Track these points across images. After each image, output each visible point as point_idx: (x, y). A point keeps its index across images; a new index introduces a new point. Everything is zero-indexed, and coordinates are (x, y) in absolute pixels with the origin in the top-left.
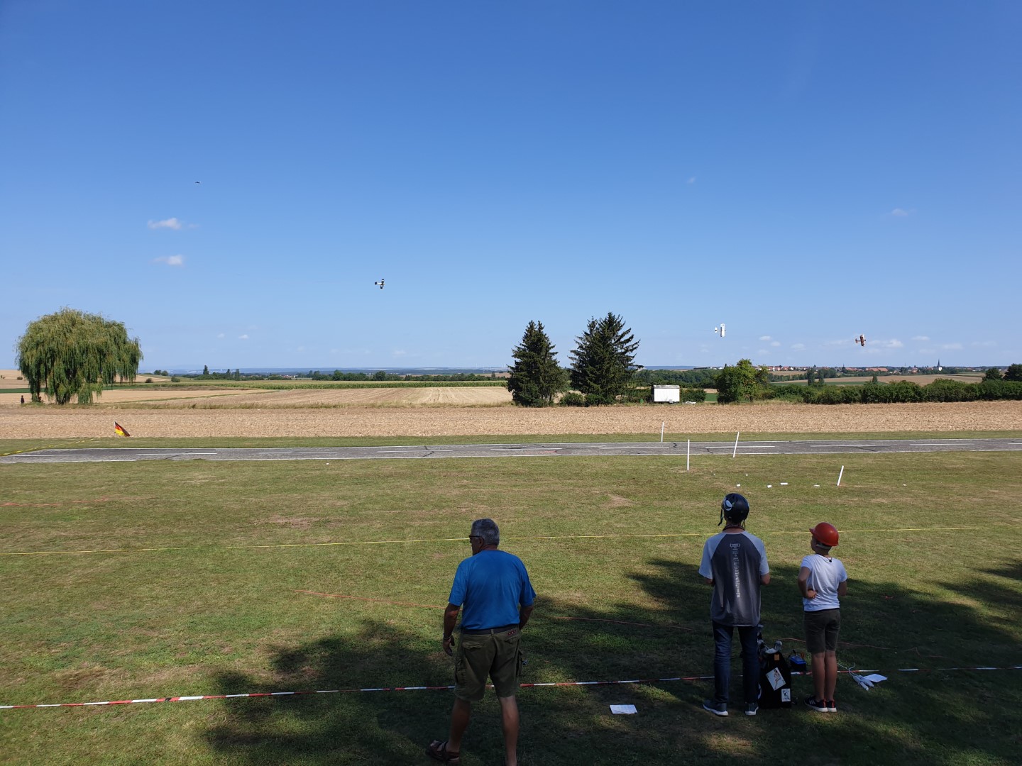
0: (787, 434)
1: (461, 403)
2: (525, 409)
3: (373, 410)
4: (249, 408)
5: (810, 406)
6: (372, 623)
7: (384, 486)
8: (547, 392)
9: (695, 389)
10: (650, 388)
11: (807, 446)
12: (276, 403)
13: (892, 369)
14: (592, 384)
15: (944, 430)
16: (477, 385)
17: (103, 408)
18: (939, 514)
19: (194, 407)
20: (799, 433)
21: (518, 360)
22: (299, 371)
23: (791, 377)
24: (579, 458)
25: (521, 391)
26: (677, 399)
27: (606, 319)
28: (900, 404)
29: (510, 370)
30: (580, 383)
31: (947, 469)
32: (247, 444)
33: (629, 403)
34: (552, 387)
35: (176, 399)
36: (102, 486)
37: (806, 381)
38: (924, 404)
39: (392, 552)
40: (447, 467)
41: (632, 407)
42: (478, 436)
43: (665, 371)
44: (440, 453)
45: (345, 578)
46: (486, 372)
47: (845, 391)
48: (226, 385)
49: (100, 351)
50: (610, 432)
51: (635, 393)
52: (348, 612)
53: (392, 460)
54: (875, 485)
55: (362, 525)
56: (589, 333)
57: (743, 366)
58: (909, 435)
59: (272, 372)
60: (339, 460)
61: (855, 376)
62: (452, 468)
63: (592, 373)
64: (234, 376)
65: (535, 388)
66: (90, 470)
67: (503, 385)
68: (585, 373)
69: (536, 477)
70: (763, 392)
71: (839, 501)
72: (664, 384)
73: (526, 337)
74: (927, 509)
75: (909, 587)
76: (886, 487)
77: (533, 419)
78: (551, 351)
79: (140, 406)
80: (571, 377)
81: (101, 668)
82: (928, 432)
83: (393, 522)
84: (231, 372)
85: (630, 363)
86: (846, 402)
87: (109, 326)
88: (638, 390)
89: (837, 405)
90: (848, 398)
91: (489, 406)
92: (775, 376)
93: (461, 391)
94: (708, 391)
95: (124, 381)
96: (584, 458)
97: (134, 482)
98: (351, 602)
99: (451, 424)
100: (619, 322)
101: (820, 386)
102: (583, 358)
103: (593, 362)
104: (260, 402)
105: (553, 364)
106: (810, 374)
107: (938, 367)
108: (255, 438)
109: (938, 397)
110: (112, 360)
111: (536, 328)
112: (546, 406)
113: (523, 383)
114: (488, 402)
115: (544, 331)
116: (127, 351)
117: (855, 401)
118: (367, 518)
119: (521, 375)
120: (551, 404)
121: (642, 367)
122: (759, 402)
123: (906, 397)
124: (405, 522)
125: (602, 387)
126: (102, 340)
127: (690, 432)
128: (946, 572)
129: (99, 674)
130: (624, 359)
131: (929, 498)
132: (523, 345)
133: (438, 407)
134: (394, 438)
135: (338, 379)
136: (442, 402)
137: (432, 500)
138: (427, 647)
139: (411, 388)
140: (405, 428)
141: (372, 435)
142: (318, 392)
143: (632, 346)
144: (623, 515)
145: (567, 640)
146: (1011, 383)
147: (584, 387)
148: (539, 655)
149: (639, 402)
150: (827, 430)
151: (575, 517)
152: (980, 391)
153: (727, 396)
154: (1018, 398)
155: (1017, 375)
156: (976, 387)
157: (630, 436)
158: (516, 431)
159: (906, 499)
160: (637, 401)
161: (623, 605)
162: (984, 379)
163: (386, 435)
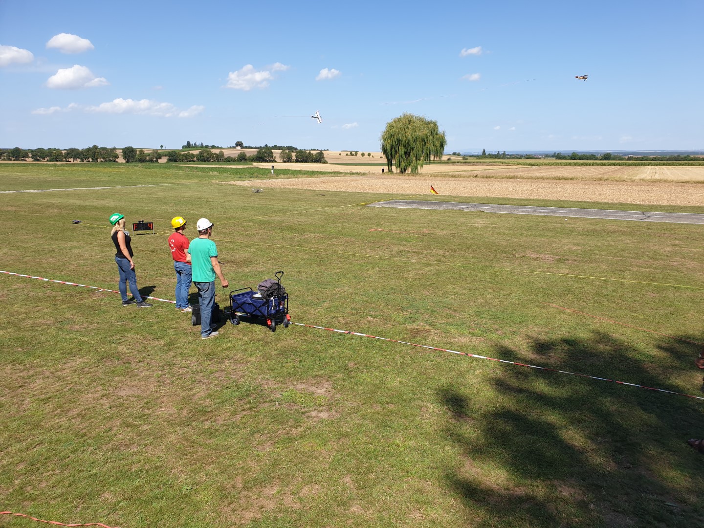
3: (600, 182)
4: (511, 178)
6: (599, 333)
7: (609, 239)
12: (529, 175)
17: (423, 176)
19: (476, 176)
22: (546, 153)
32: (511, 202)
35: (465, 171)
36: (424, 224)
39: (615, 287)
40: (661, 229)
44: (654, 218)
45: (579, 300)
48: (497, 162)
49: (423, 141)
52: (581, 323)
53: (616, 221)
55: (592, 265)
59: (528, 153)
60: (574, 218)
62: (667, 230)
64: (502, 156)
66: (418, 214)
79: (445, 176)
81: (429, 328)
83: (615, 266)
84: (500, 153)
87: (428, 123)
95: (436, 159)
97: (442, 223)
98: (584, 317)
104: (519, 174)
108: (515, 199)
110: (430, 145)
116: (438, 139)
118: (596, 261)
124: (625, 267)
126: (425, 133)
129: (429, 331)
133: (654, 182)
134: (617, 204)
135: (575, 159)
136: (658, 178)
137: (648, 253)
138: (641, 357)
139: (632, 167)
140: (626, 197)
141: (599, 201)
142: (560, 168)
163: (610, 202)
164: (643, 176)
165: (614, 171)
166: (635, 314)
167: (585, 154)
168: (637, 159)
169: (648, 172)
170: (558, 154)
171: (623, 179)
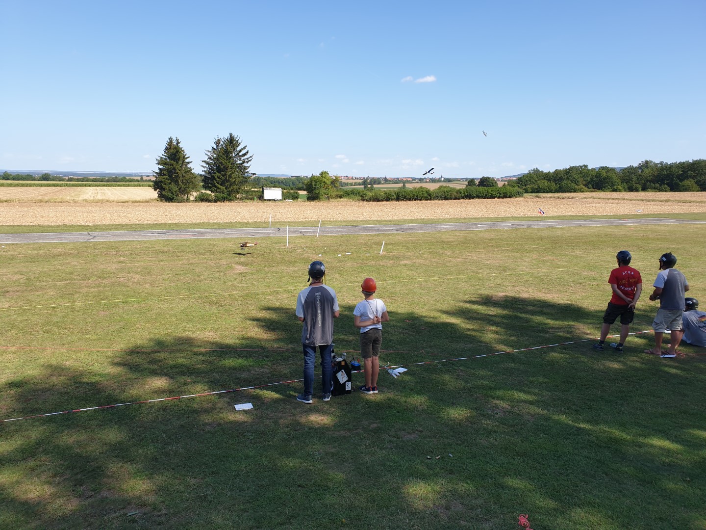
0: (351, 221)
1: (116, 199)
2: (168, 204)
3: (41, 204)
5: (365, 203)
7: (55, 263)
8: (184, 191)
9: (292, 191)
10: (261, 189)
11: (362, 229)
13: (414, 179)
14: (219, 186)
15: (443, 218)
16: (129, 186)
18: (439, 269)
20: (358, 221)
21: (161, 167)
23: (353, 184)
24: (210, 240)
25: (164, 190)
26: (280, 197)
27: (228, 138)
28: (418, 202)
29: (155, 174)
30: (210, 185)
31: (443, 242)
33: (247, 201)
34: (188, 188)
37: (363, 186)
38: (432, 201)
39: (65, 312)
40: (107, 248)
41: (248, 203)
42: (131, 224)
43: (271, 178)
44: (101, 238)
45: (25, 334)
46: (136, 176)
47: (386, 193)
50: (233, 221)
51: (250, 193)
52: (29, 359)
53: (61, 243)
54: (402, 253)
55: (39, 293)
56: (216, 148)
57: (324, 176)
58: (423, 221)
60: (13, 244)
61: (392, 183)
62: (112, 249)
63: (219, 178)
65: (175, 188)
67: (149, 186)
68: (213, 178)
69: (179, 254)
70: (336, 193)
71: (381, 263)
72: (271, 187)
73: (167, 149)
74: (432, 266)
75: (421, 314)
76: (409, 254)
77: (175, 212)
78: (187, 160)
80: (203, 181)
82: (434, 219)
83: (64, 290)
85: (246, 171)
86: (387, 200)
88: (253, 191)
89: (381, 202)
90: (388, 198)
91: (139, 202)
92: (344, 183)
93: (116, 190)
94: (301, 192)
96: (214, 240)
98: (32, 351)
99: (108, 215)
100: (237, 141)
101: (372, 189)
102: (212, 167)
103: (219, 170)
105: (189, 171)
106: (365, 182)
107: (441, 178)
109: (441, 197)
111: (174, 142)
112: (185, 202)
113: (165, 184)
114: (138, 199)
115: (181, 145)
117: (392, 200)
118: (42, 288)
119: (164, 178)
120: (188, 200)
121: (255, 174)
122: (333, 200)
123: (422, 197)
124: (75, 289)
125: (226, 188)
127: (289, 220)
128: (441, 304)
130: (242, 168)
131: (433, 260)
132: (164, 155)
133: (97, 202)
134: (61, 226)
135: (8, 179)
136: (100, 198)
137: (96, 273)
138: (97, 378)
139: (73, 187)
140: (70, 218)
141: (41, 224)
143: (248, 159)
144: (244, 278)
145: (204, 365)
146: (481, 189)
147: (213, 188)
148: (183, 377)
149: (254, 199)
150: (375, 219)
151: (208, 282)
152: (464, 193)
153: (313, 196)
154: (485, 198)
155: (485, 183)
156: (462, 191)
157: (248, 223)
158: (161, 221)
159: (420, 261)
160: (252, 199)
161: (243, 338)
162: (467, 186)
163: (54, 224)
164: (85, 197)
165: (55, 192)
166: (88, 336)
167: (20, 174)
168: (78, 180)
169: (90, 193)
171: (65, 200)
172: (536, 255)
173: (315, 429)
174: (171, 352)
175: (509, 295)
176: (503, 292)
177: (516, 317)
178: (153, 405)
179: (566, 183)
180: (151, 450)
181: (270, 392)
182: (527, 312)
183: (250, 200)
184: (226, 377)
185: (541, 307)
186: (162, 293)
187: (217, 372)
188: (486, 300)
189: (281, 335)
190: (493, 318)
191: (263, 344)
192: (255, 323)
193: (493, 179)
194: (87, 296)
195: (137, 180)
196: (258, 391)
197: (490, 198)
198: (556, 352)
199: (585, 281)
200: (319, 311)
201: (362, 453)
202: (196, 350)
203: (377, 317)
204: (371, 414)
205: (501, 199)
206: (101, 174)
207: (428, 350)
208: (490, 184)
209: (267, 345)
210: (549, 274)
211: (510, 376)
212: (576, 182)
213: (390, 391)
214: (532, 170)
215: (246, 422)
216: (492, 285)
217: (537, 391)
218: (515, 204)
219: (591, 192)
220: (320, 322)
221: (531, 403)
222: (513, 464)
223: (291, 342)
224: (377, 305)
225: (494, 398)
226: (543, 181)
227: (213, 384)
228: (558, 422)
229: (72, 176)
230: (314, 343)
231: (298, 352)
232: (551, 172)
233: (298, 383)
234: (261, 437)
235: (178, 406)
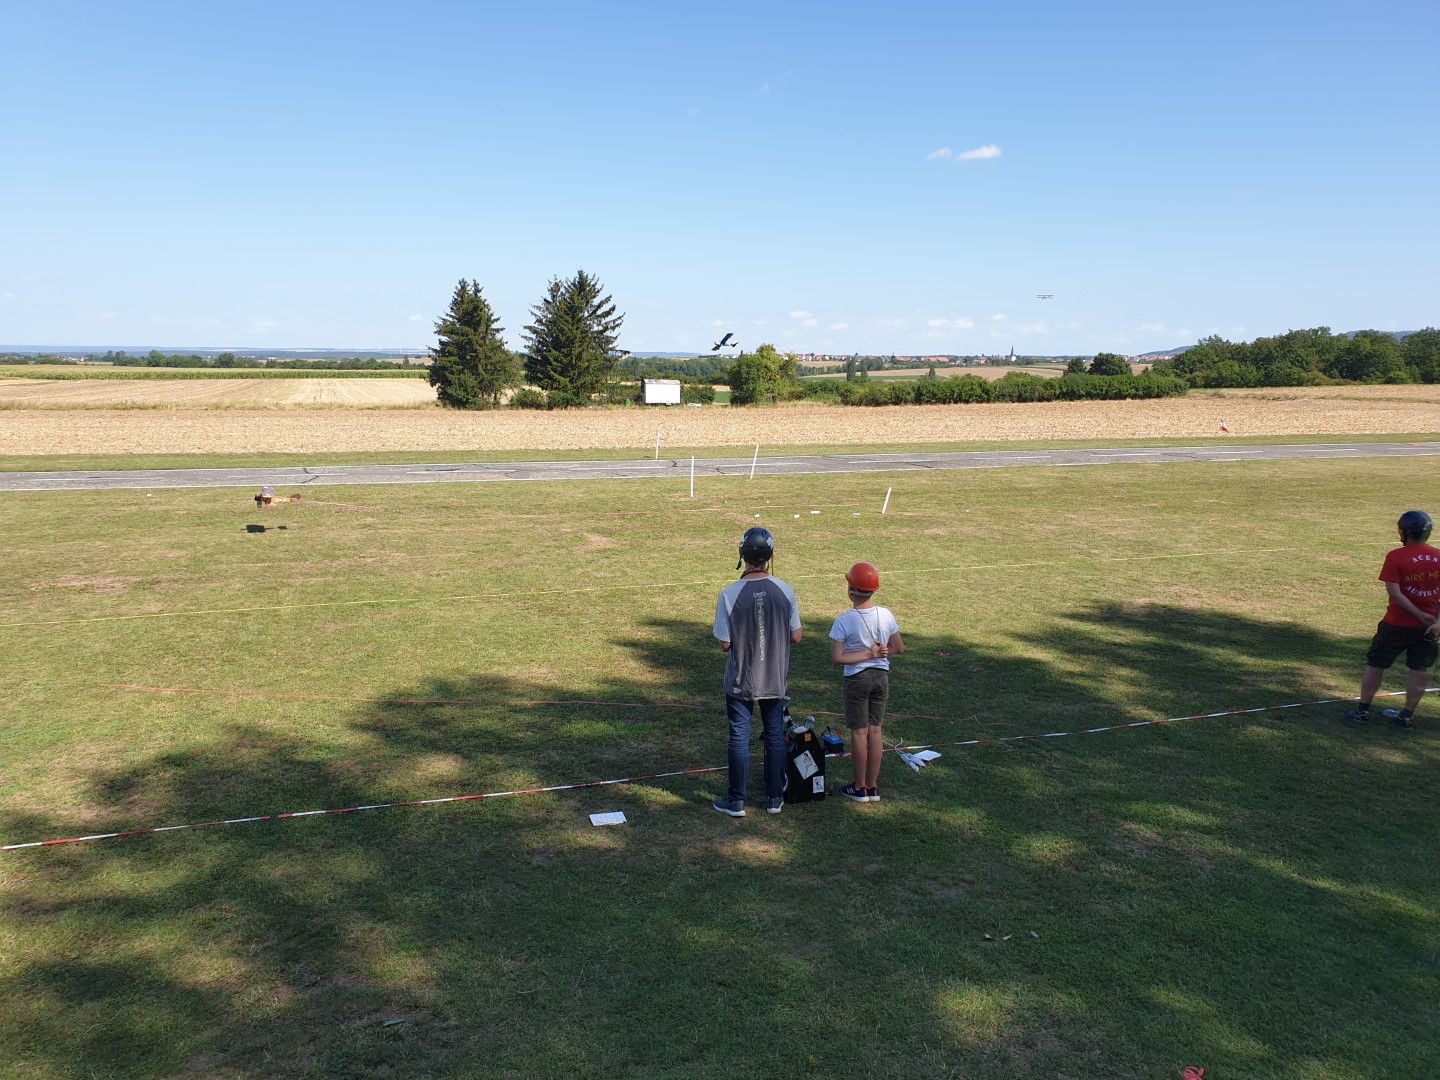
0: (820, 446)
1: (356, 403)
2: (457, 412)
3: (217, 413)
5: (849, 408)
6: (236, 727)
8: (489, 387)
9: (701, 386)
10: (640, 383)
13: (954, 359)
14: (556, 376)
15: (1015, 439)
16: (381, 376)
18: (1006, 547)
20: (834, 446)
21: (444, 339)
22: (90, 352)
23: (826, 370)
24: (540, 483)
25: (450, 385)
26: (676, 399)
27: (575, 280)
28: (962, 405)
29: (432, 353)
30: (539, 375)
31: (1018, 490)
33: (610, 405)
34: (497, 380)
37: (845, 375)
38: (992, 405)
39: (262, 624)
40: (340, 498)
41: (615, 411)
42: (386, 453)
43: (660, 360)
44: (326, 477)
45: (189, 663)
46: (395, 356)
47: (894, 389)
50: (584, 447)
51: (619, 391)
52: (198, 712)
54: (929, 512)
55: (213, 585)
56: (550, 300)
57: (765, 354)
58: (971, 446)
60: (168, 490)
61: (907, 368)
62: (348, 500)
63: (556, 360)
65: (470, 380)
67: (421, 376)
68: (546, 361)
69: (479, 512)
70: (789, 390)
71: (884, 533)
72: (659, 378)
73: (455, 302)
74: (993, 541)
75: (968, 640)
76: (943, 514)
77: (470, 427)
78: (494, 326)
80: (526, 366)
82: (995, 442)
83: (261, 580)
85: (611, 346)
86: (896, 403)
88: (623, 386)
89: (884, 407)
90: (897, 398)
91: (401, 408)
92: (806, 367)
93: (356, 384)
94: (718, 388)
96: (548, 484)
99: (343, 436)
100: (594, 286)
101: (863, 381)
102: (542, 338)
103: (557, 345)
105: (498, 347)
106: (849, 365)
107: (1011, 356)
108: (21, 457)
109: (1010, 396)
111: (470, 289)
112: (489, 408)
113: (452, 373)
114: (399, 402)
115: (482, 295)
117: (906, 402)
118: (219, 575)
119: (450, 362)
120: (496, 405)
121: (628, 352)
122: (783, 403)
123: (970, 396)
124: (279, 580)
125: (571, 381)
127: (694, 444)
130: (603, 341)
131: (996, 528)
132: (451, 316)
133: (321, 409)
134: (254, 455)
135: (157, 365)
136: (327, 401)
137: (320, 547)
138: (323, 755)
139: (275, 380)
140: (270, 440)
141: (218, 451)
142: (126, 384)
143: (614, 321)
144: (605, 561)
145: (529, 733)
146: (1097, 378)
147: (546, 382)
148: (489, 756)
149: (625, 403)
150: (870, 441)
151: (537, 566)
152: (1061, 388)
153: (743, 396)
154: (1104, 398)
155: (1104, 367)
156: (1055, 383)
157: (613, 450)
158: (444, 446)
159: (967, 529)
160: (622, 402)
161: (606, 681)
162: (1066, 373)
163: (241, 451)
164: (299, 398)
165: (243, 388)
166: (305, 671)
167: (180, 355)
168: (285, 365)
169: (308, 390)
170: (118, 353)
171: (261, 405)
172: (1214, 519)
173: (752, 870)
174: (464, 706)
175: (1157, 602)
176: (1145, 596)
177: (1174, 650)
178: (428, 809)
179: (1281, 366)
180: (427, 899)
181: (659, 790)
182: (1196, 639)
183: (617, 406)
184: (573, 758)
185: (1226, 628)
186: (448, 589)
187: (555, 748)
188: (1107, 613)
189: (680, 675)
190: (1123, 651)
191: (645, 692)
192: (628, 650)
193: (1121, 359)
194: (303, 592)
195: (396, 365)
196: (636, 788)
197: (1115, 399)
198: (1260, 725)
199: (1325, 575)
200: (762, 631)
201: (848, 922)
202: (514, 702)
203: (878, 644)
204: (866, 844)
205: (1138, 401)
206: (329, 354)
207: (985, 714)
208: (1117, 368)
209: (653, 695)
210: (1243, 559)
211: (1160, 772)
212: (1303, 364)
213: (905, 797)
214: (1205, 340)
215: (613, 850)
216: (1120, 581)
217: (1219, 806)
218: (1169, 411)
219: (1337, 384)
220: (763, 652)
221: (1206, 831)
222: (1168, 959)
223: (700, 692)
224: (880, 619)
225: (1126, 818)
226: (1230, 362)
227: (548, 772)
228: (1267, 874)
229: (273, 358)
230: (750, 695)
231: (715, 711)
232: (1248, 343)
233: (715, 773)
234: (644, 882)
235: (478, 813)
